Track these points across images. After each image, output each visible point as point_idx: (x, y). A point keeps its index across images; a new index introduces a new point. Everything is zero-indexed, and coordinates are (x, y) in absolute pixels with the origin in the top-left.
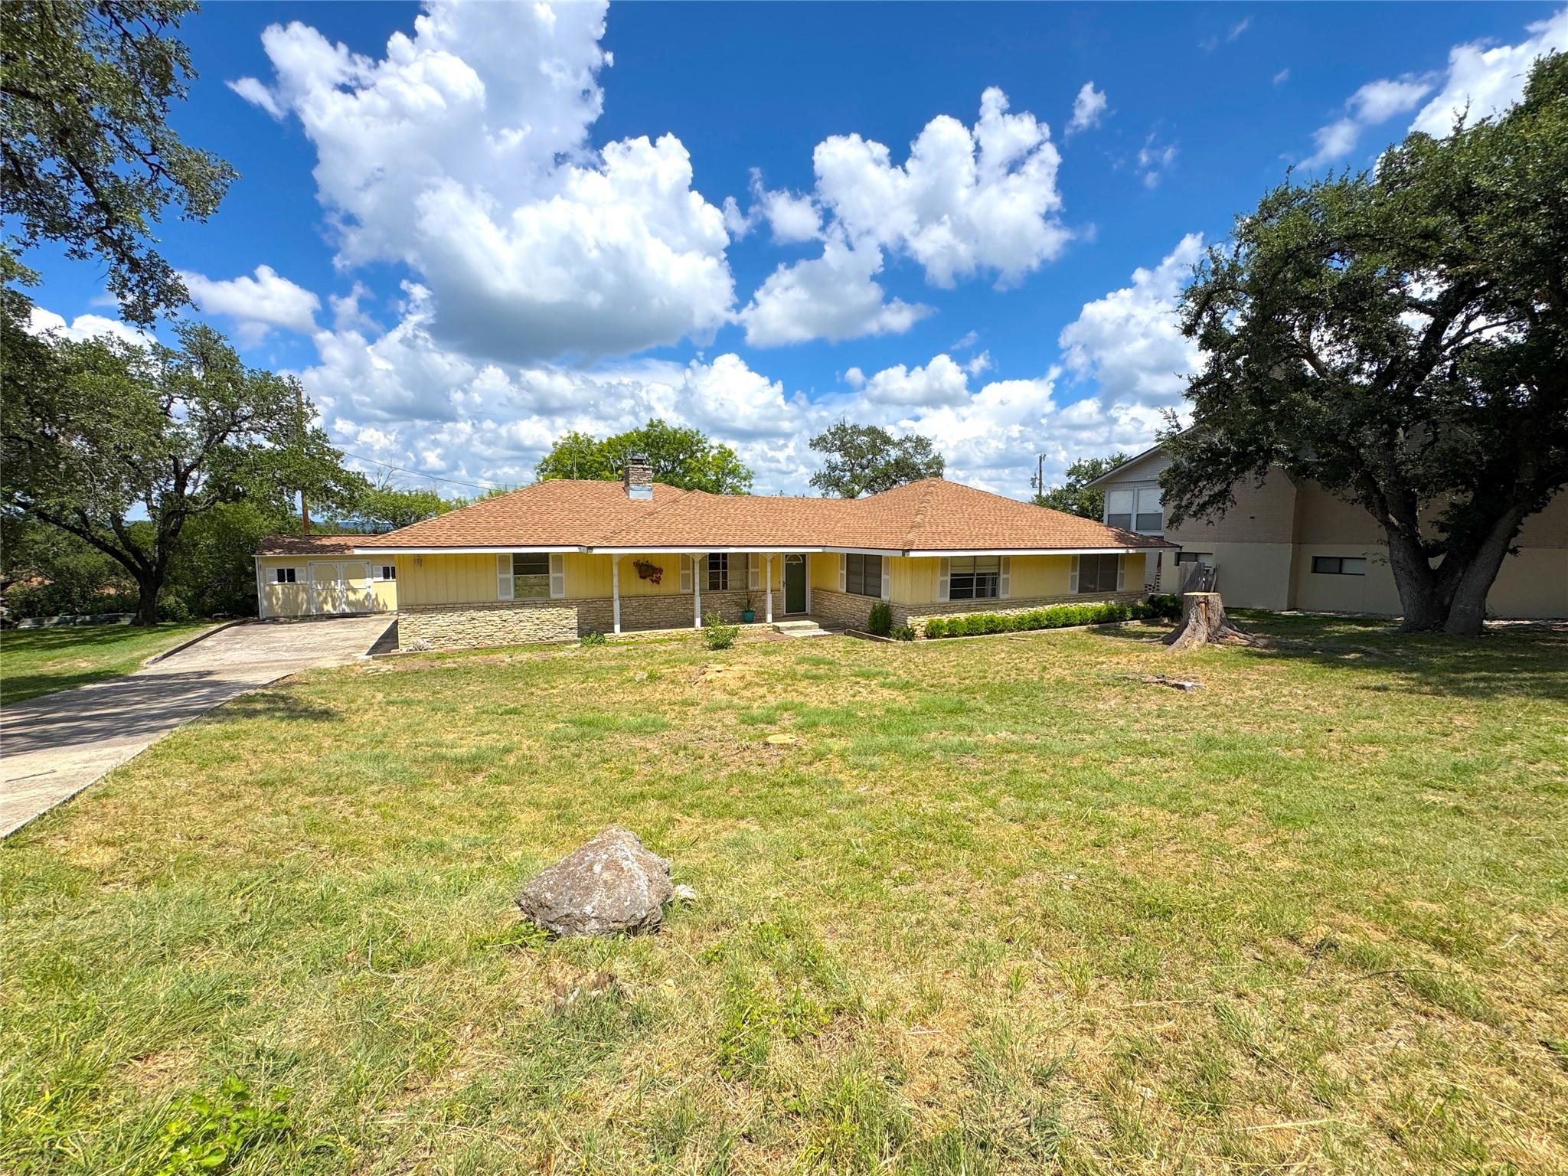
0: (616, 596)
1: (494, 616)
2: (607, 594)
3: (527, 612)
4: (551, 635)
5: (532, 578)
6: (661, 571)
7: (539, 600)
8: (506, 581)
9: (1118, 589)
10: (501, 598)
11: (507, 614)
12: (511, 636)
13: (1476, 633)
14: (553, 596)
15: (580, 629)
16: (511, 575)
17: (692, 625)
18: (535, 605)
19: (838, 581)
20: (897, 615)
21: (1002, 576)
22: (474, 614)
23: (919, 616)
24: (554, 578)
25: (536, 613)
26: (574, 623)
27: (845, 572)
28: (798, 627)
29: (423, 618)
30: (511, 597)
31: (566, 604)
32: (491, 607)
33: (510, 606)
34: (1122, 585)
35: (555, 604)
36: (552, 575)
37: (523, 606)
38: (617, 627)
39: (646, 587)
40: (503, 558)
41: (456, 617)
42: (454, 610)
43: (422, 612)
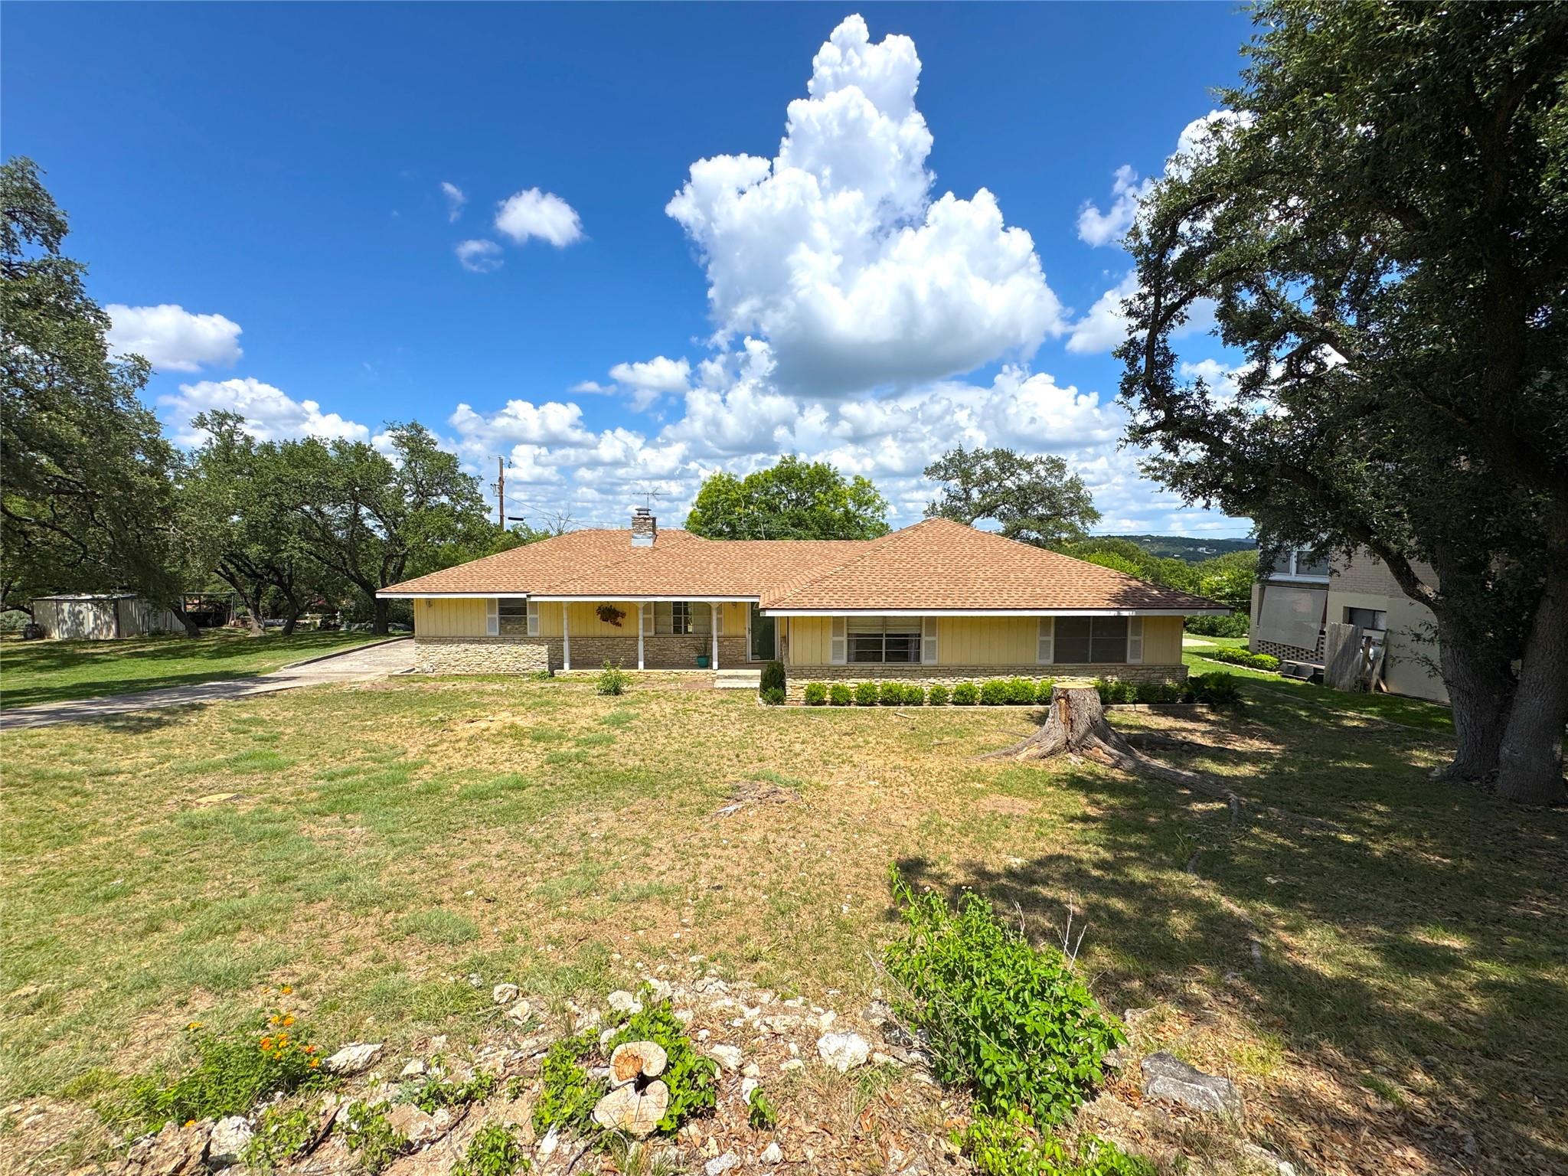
0: (566, 638)
1: (482, 649)
2: (560, 635)
3: (507, 647)
4: (526, 666)
5: (513, 619)
6: (623, 615)
7: (518, 637)
8: (492, 620)
9: (1130, 661)
10: (489, 634)
11: (492, 647)
12: (495, 665)
14: (530, 634)
15: (548, 663)
16: (497, 616)
17: (636, 667)
18: (514, 642)
21: (924, 639)
22: (467, 646)
23: (802, 679)
24: (531, 619)
25: (515, 648)
26: (545, 658)
28: (738, 677)
29: (431, 648)
30: (497, 634)
31: (539, 641)
32: (481, 640)
33: (494, 641)
34: (1135, 655)
35: (530, 641)
36: (529, 616)
37: (505, 641)
38: (566, 665)
39: (608, 629)
40: (491, 602)
41: (454, 648)
42: (452, 642)
43: (430, 642)
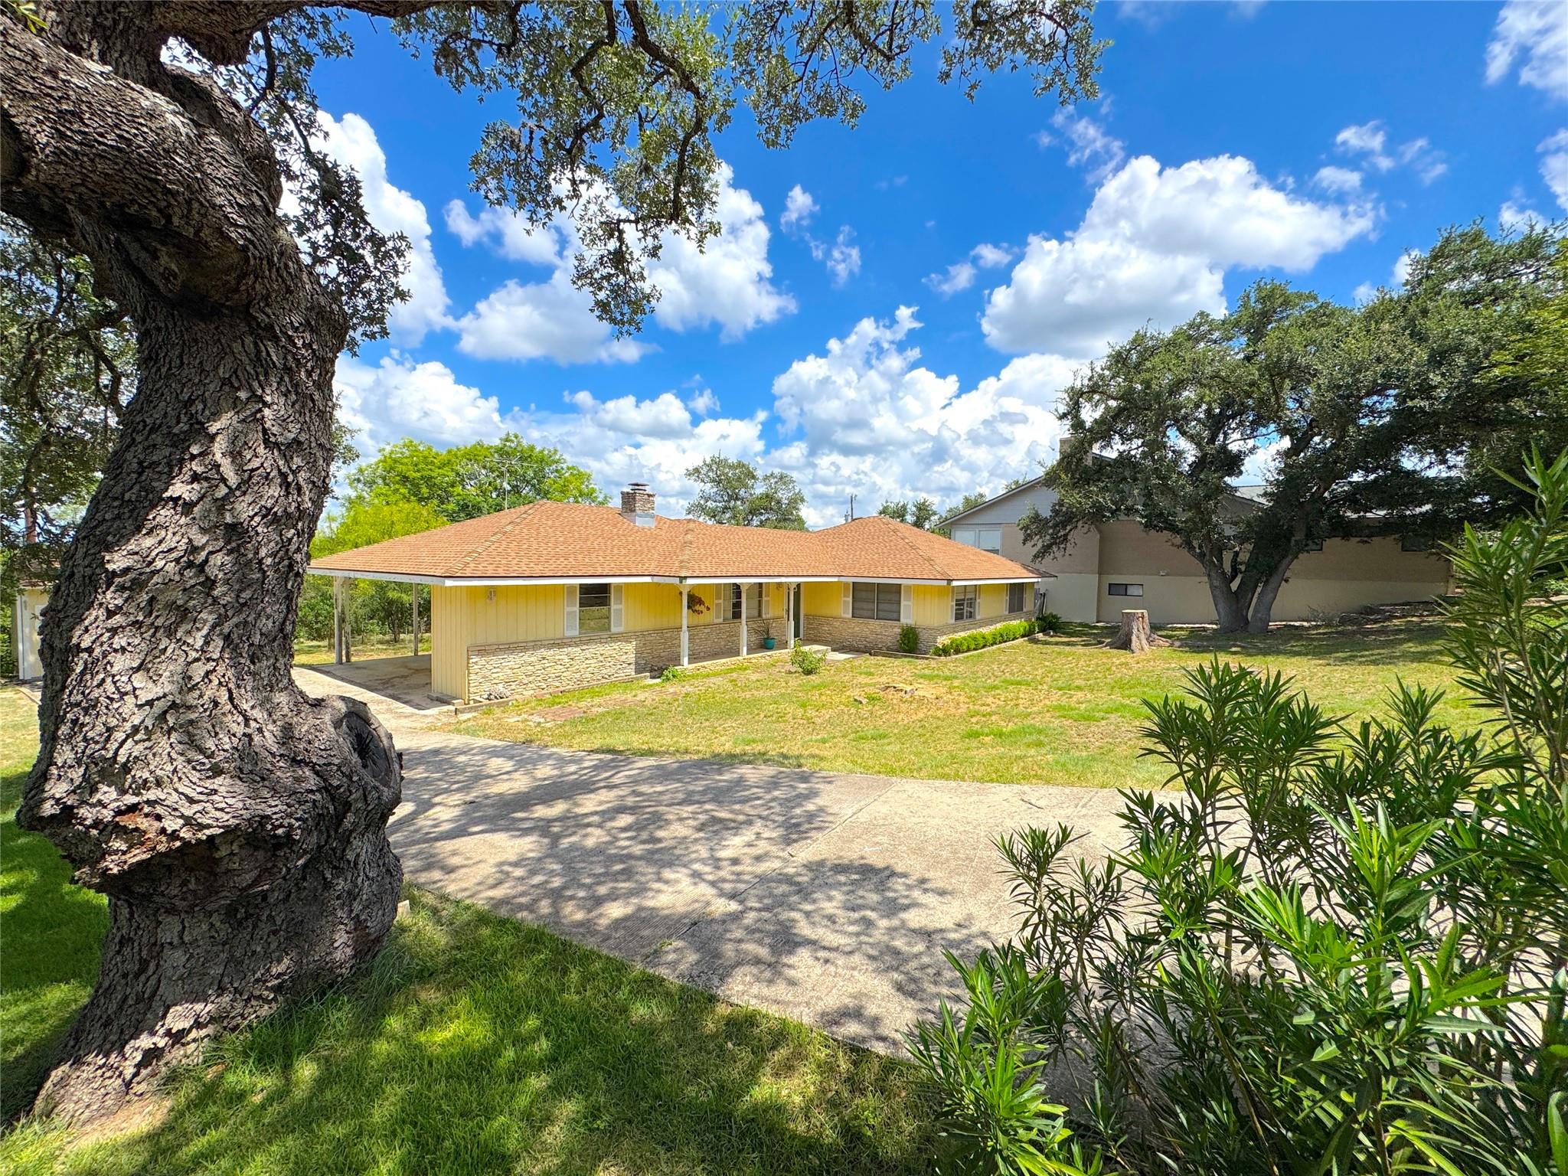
0: (686, 627)
1: (562, 655)
3: (592, 648)
4: (612, 672)
5: (595, 609)
7: (603, 634)
8: (571, 614)
10: (568, 634)
11: (574, 651)
12: (578, 676)
13: (1267, 633)
14: (613, 630)
15: (637, 663)
16: (577, 608)
17: (739, 653)
18: (599, 640)
19: (842, 608)
20: (924, 636)
21: (977, 601)
22: (544, 652)
23: (943, 635)
24: (616, 609)
25: (600, 649)
26: (632, 658)
27: (850, 599)
29: (498, 658)
30: (576, 633)
31: (625, 637)
32: (559, 644)
33: (577, 642)
34: (1026, 606)
35: (615, 638)
36: (614, 606)
37: (589, 641)
38: (686, 660)
40: (571, 587)
41: (527, 657)
42: (525, 649)
43: (494, 653)
